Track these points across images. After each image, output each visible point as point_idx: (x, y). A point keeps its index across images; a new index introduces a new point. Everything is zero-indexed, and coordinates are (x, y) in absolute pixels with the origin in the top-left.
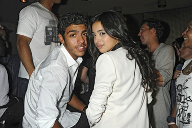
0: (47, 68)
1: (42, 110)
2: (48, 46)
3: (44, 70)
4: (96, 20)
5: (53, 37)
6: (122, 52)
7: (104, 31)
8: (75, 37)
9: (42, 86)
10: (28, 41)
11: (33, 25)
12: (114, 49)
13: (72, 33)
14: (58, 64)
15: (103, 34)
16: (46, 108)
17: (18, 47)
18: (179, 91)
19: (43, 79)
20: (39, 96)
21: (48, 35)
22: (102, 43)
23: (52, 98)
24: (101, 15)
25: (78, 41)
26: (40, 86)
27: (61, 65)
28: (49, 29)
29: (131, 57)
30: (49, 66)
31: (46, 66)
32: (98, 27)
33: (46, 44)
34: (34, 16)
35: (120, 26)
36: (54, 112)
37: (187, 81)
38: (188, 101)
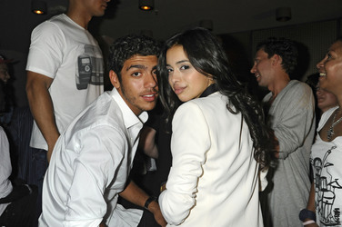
0: (89, 128)
1: (78, 203)
2: (84, 91)
3: (83, 132)
4: (173, 43)
5: (92, 74)
6: (218, 100)
7: (188, 63)
8: (141, 76)
9: (80, 159)
10: (47, 82)
11: (55, 55)
12: (204, 94)
13: (135, 69)
14: (109, 121)
15: (187, 67)
16: (86, 199)
17: (29, 94)
18: (318, 170)
19: (82, 148)
20: (72, 179)
21: (83, 73)
22: (183, 85)
23: (97, 182)
24: (184, 35)
25: (145, 84)
26: (76, 161)
27: (114, 124)
28: (85, 61)
29: (234, 109)
30: (94, 126)
31: (88, 126)
32: (177, 55)
33: (80, 87)
34: (58, 39)
35: (216, 53)
36: (99, 206)
37: (329, 152)
38: (334, 187)
